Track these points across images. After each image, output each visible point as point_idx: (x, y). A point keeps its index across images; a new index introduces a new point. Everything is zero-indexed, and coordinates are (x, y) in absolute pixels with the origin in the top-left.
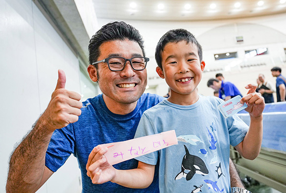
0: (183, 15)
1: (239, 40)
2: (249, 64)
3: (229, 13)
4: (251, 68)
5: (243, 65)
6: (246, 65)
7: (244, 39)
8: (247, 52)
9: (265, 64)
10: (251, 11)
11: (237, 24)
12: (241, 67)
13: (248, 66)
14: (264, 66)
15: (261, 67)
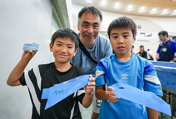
0: (114, 9)
1: (139, 27)
2: (142, 40)
3: (137, 12)
4: (142, 42)
5: (138, 40)
6: (140, 40)
7: (142, 27)
8: (141, 34)
9: (149, 41)
10: (148, 13)
11: (140, 19)
12: (137, 40)
13: (141, 41)
14: (148, 42)
15: (147, 42)
